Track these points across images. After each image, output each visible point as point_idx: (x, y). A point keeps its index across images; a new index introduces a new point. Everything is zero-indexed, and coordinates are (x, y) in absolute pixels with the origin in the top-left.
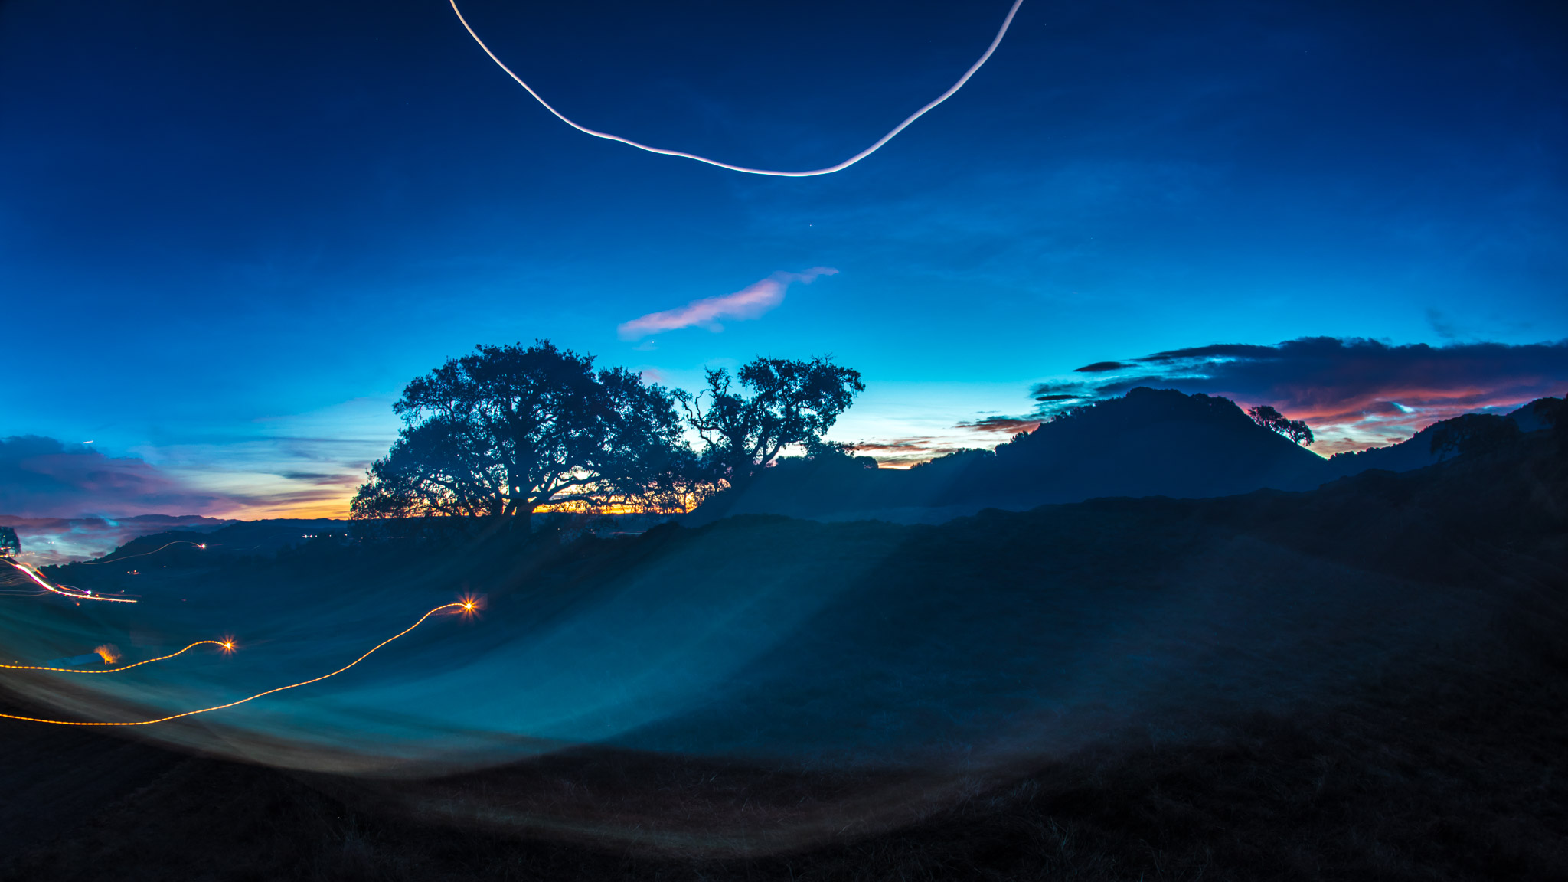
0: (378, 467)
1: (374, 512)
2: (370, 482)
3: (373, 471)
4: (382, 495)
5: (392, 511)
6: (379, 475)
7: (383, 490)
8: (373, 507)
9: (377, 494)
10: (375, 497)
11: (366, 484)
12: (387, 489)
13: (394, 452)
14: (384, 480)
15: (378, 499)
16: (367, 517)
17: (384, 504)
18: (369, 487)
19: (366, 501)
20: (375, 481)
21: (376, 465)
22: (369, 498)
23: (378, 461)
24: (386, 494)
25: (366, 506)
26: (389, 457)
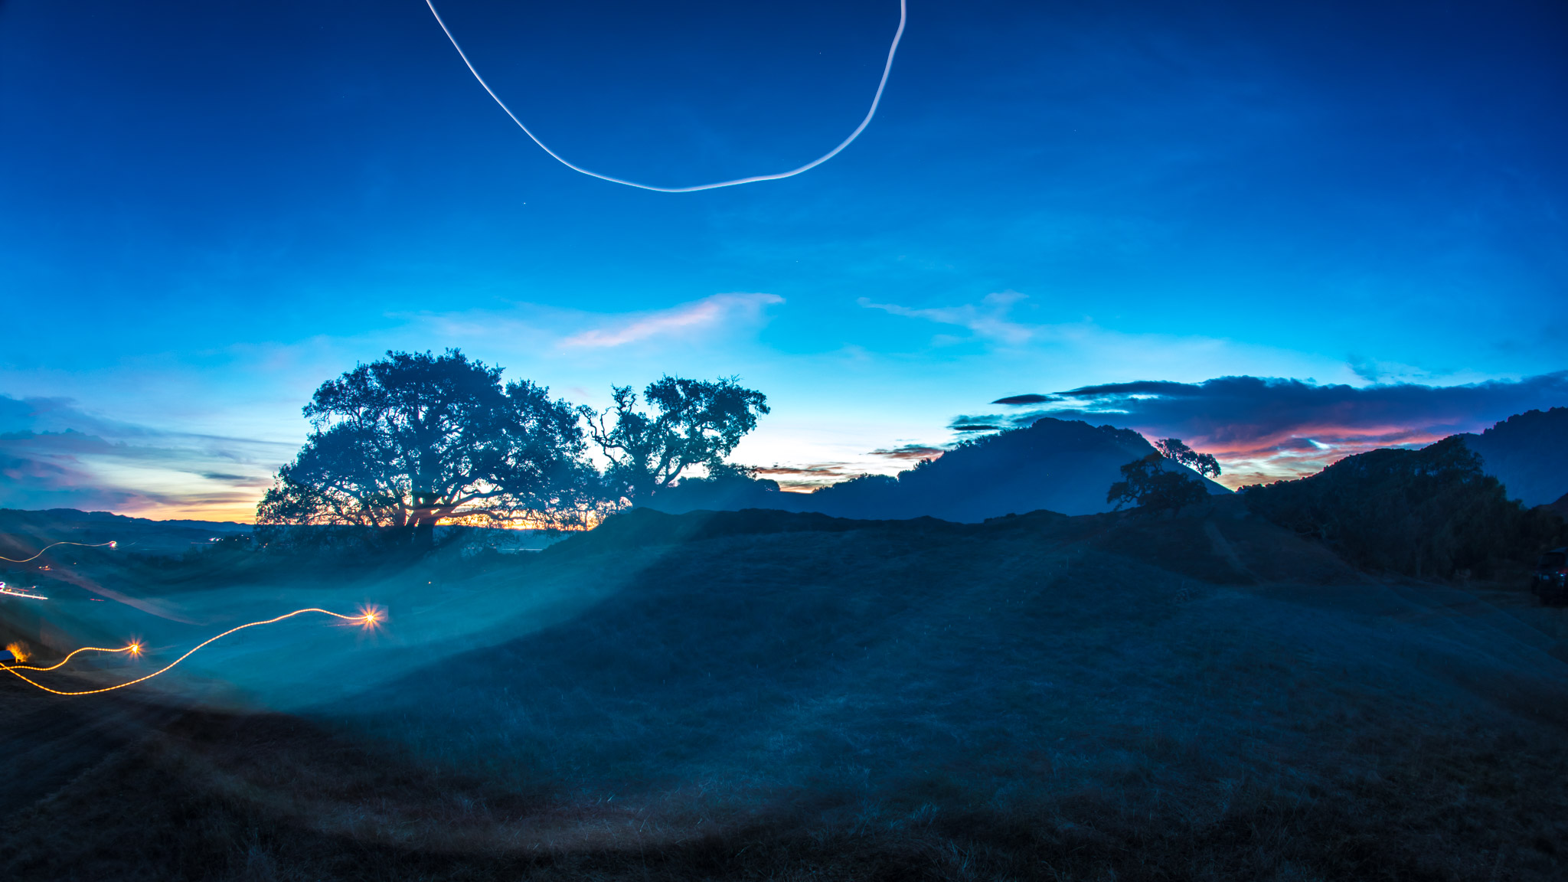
0: (284, 472)
1: (279, 518)
2: (276, 486)
3: (280, 475)
4: (287, 500)
5: (297, 517)
6: (286, 480)
7: (289, 495)
8: (279, 512)
9: (282, 499)
10: (281, 502)
11: (273, 489)
12: (293, 495)
13: (301, 456)
14: (290, 484)
15: (285, 504)
16: (272, 523)
17: (289, 510)
18: (275, 492)
19: (272, 506)
20: (282, 486)
21: (283, 469)
22: (275, 503)
23: (286, 465)
24: (291, 499)
25: (272, 512)
26: (297, 462)
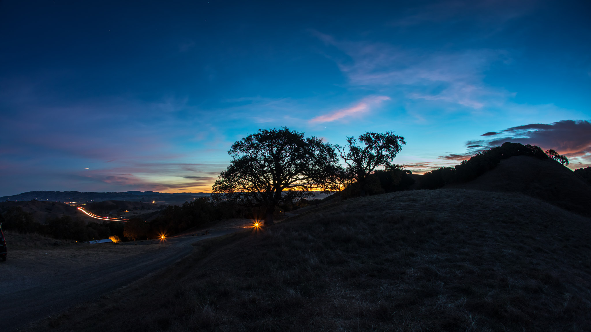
0: (222, 174)
1: (221, 190)
3: (220, 175)
4: (224, 184)
5: (228, 190)
6: (223, 177)
7: (225, 182)
8: (221, 188)
9: (222, 184)
10: (221, 185)
11: (218, 180)
13: (228, 168)
14: (225, 179)
15: (223, 186)
16: (218, 192)
17: (225, 188)
18: (219, 181)
19: (218, 186)
20: (221, 179)
21: (221, 173)
22: (219, 185)
23: (223, 172)
24: (226, 184)
25: (218, 188)
26: (227, 170)
